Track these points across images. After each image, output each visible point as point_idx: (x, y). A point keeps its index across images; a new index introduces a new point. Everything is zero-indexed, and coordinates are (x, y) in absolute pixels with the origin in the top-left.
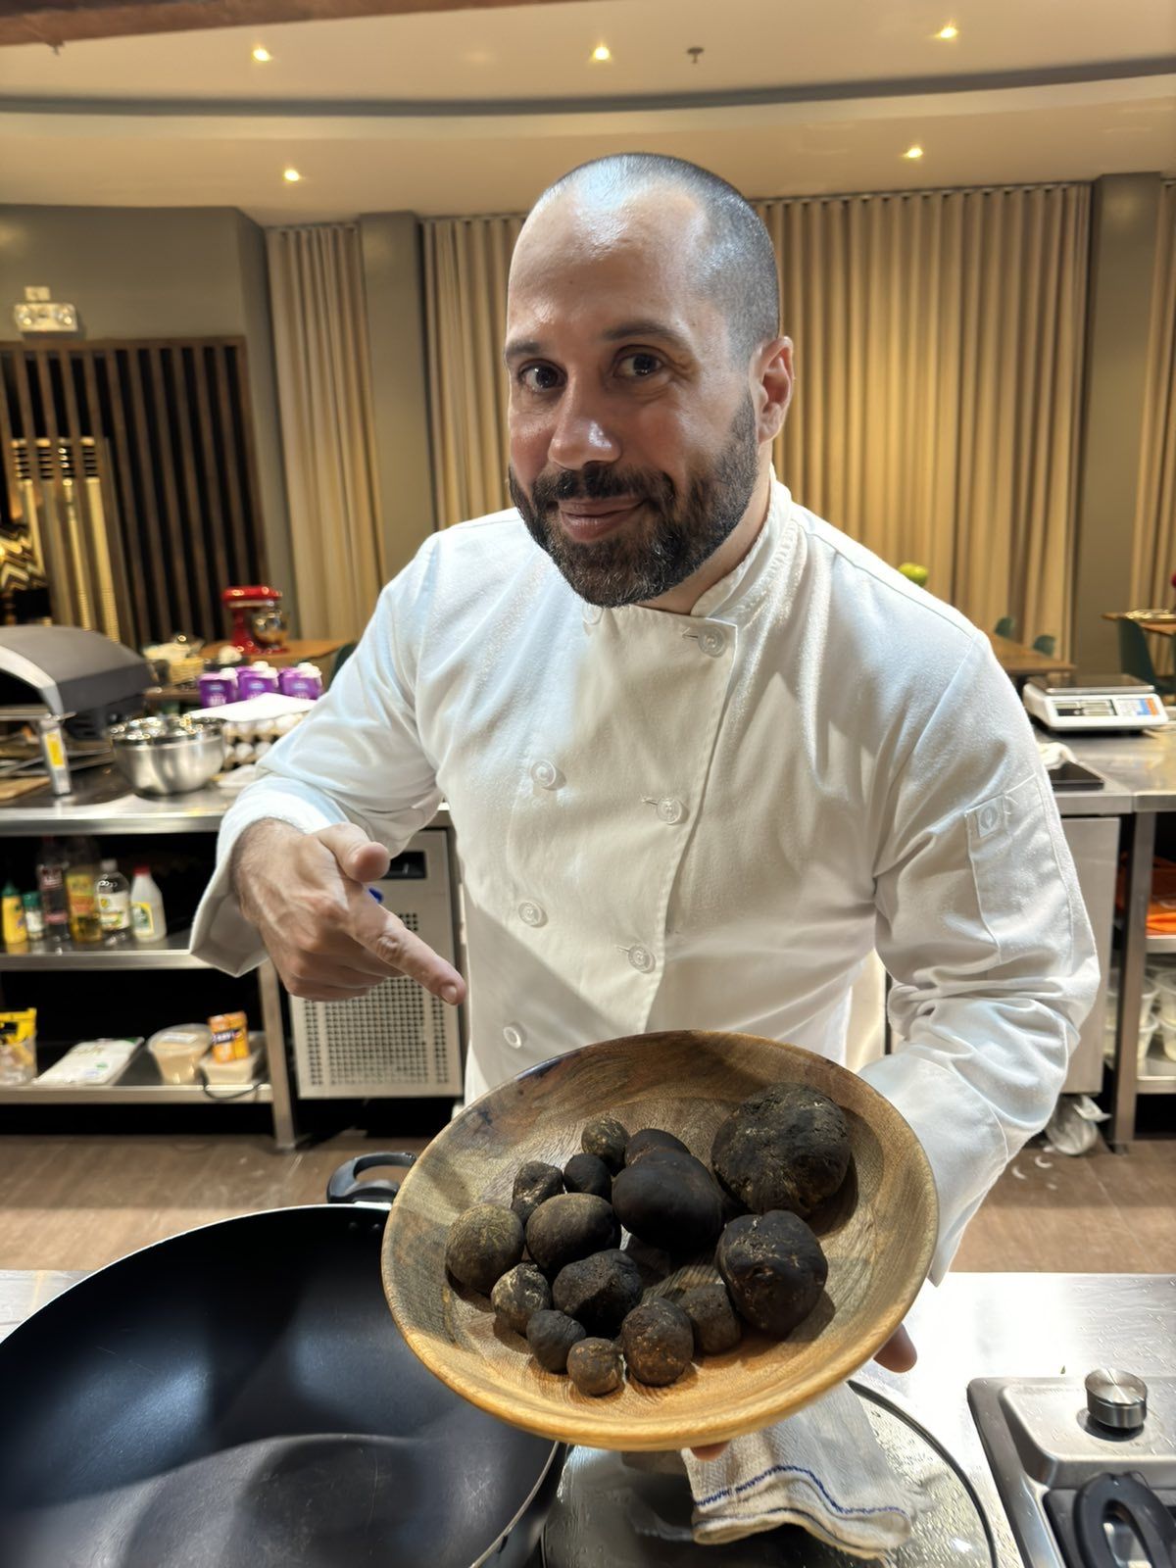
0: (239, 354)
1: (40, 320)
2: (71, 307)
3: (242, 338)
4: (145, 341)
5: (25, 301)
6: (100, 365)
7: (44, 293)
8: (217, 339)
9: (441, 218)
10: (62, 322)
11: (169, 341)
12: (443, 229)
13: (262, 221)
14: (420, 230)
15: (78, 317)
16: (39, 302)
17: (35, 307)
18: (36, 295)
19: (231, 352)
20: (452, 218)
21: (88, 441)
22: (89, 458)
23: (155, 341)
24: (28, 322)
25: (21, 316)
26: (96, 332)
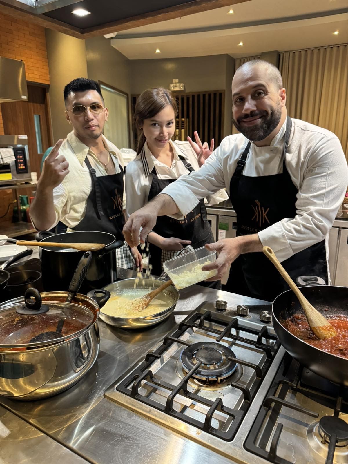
0: (223, 95)
1: (175, 88)
2: (183, 84)
3: (225, 90)
4: (199, 92)
5: (172, 83)
6: (188, 99)
7: (177, 81)
8: (218, 91)
9: (286, 52)
10: (180, 88)
11: (205, 92)
12: (286, 55)
13: (235, 57)
14: (279, 56)
15: (184, 87)
16: (176, 83)
17: (174, 84)
18: (175, 81)
19: (221, 94)
20: (289, 52)
21: (183, 119)
22: (183, 124)
23: (202, 92)
24: (172, 88)
25: (171, 87)
26: (188, 91)
